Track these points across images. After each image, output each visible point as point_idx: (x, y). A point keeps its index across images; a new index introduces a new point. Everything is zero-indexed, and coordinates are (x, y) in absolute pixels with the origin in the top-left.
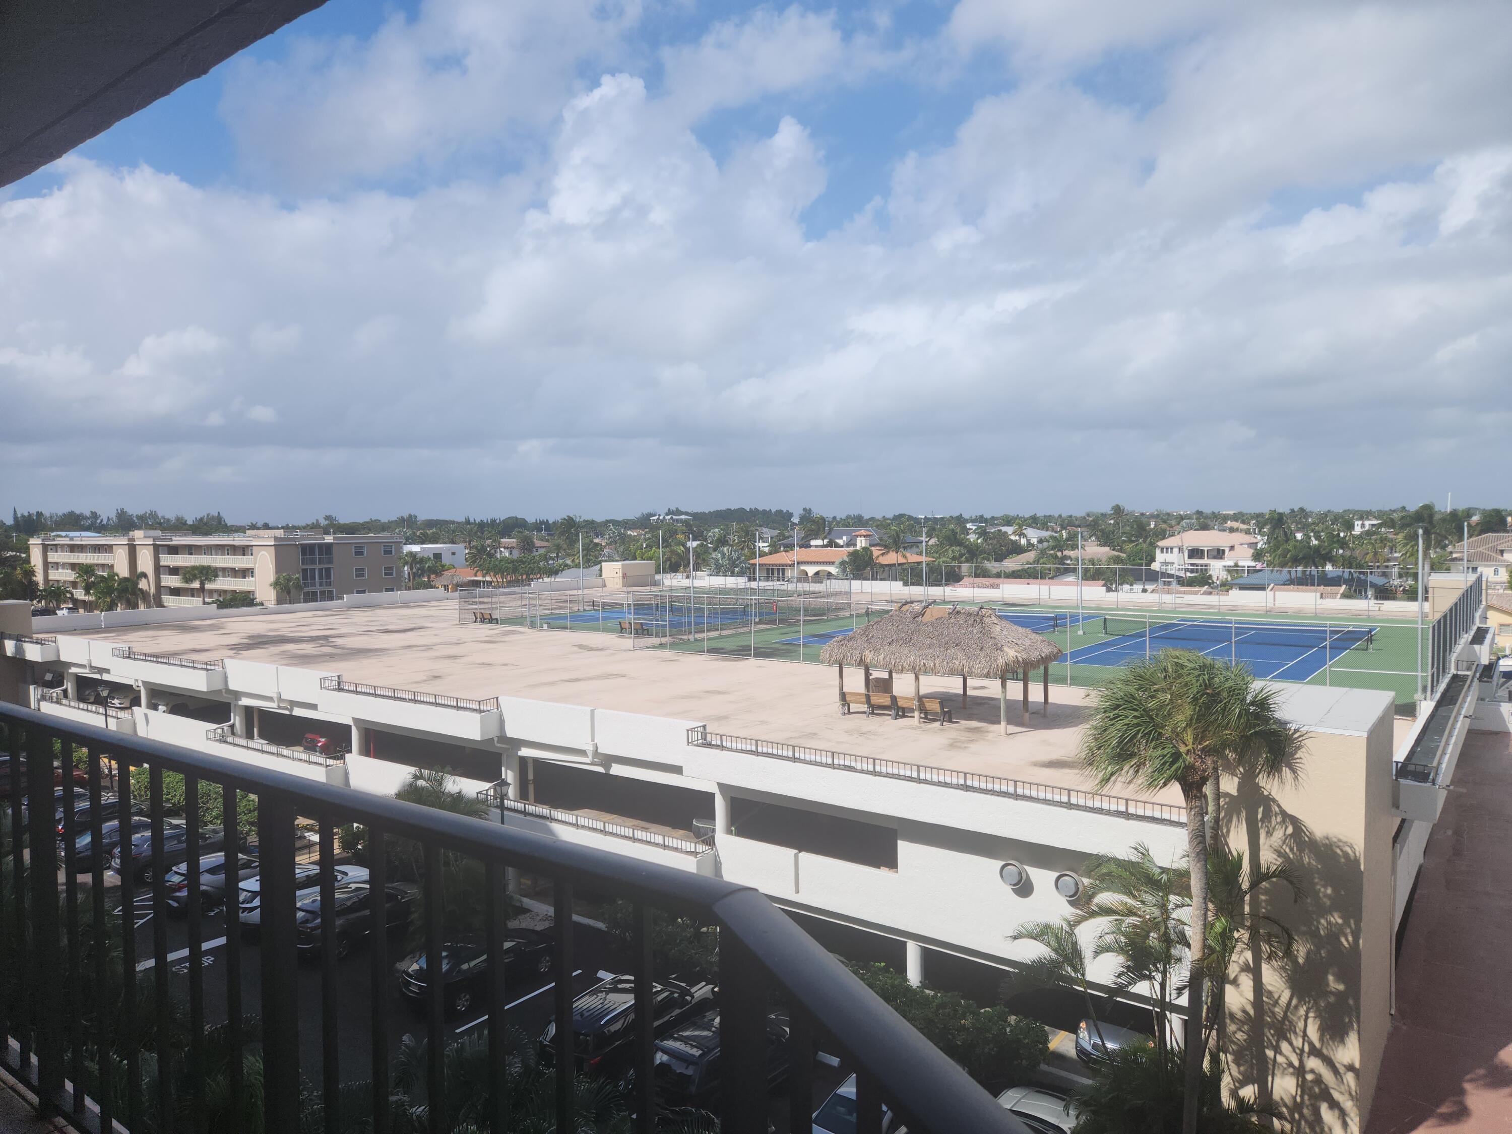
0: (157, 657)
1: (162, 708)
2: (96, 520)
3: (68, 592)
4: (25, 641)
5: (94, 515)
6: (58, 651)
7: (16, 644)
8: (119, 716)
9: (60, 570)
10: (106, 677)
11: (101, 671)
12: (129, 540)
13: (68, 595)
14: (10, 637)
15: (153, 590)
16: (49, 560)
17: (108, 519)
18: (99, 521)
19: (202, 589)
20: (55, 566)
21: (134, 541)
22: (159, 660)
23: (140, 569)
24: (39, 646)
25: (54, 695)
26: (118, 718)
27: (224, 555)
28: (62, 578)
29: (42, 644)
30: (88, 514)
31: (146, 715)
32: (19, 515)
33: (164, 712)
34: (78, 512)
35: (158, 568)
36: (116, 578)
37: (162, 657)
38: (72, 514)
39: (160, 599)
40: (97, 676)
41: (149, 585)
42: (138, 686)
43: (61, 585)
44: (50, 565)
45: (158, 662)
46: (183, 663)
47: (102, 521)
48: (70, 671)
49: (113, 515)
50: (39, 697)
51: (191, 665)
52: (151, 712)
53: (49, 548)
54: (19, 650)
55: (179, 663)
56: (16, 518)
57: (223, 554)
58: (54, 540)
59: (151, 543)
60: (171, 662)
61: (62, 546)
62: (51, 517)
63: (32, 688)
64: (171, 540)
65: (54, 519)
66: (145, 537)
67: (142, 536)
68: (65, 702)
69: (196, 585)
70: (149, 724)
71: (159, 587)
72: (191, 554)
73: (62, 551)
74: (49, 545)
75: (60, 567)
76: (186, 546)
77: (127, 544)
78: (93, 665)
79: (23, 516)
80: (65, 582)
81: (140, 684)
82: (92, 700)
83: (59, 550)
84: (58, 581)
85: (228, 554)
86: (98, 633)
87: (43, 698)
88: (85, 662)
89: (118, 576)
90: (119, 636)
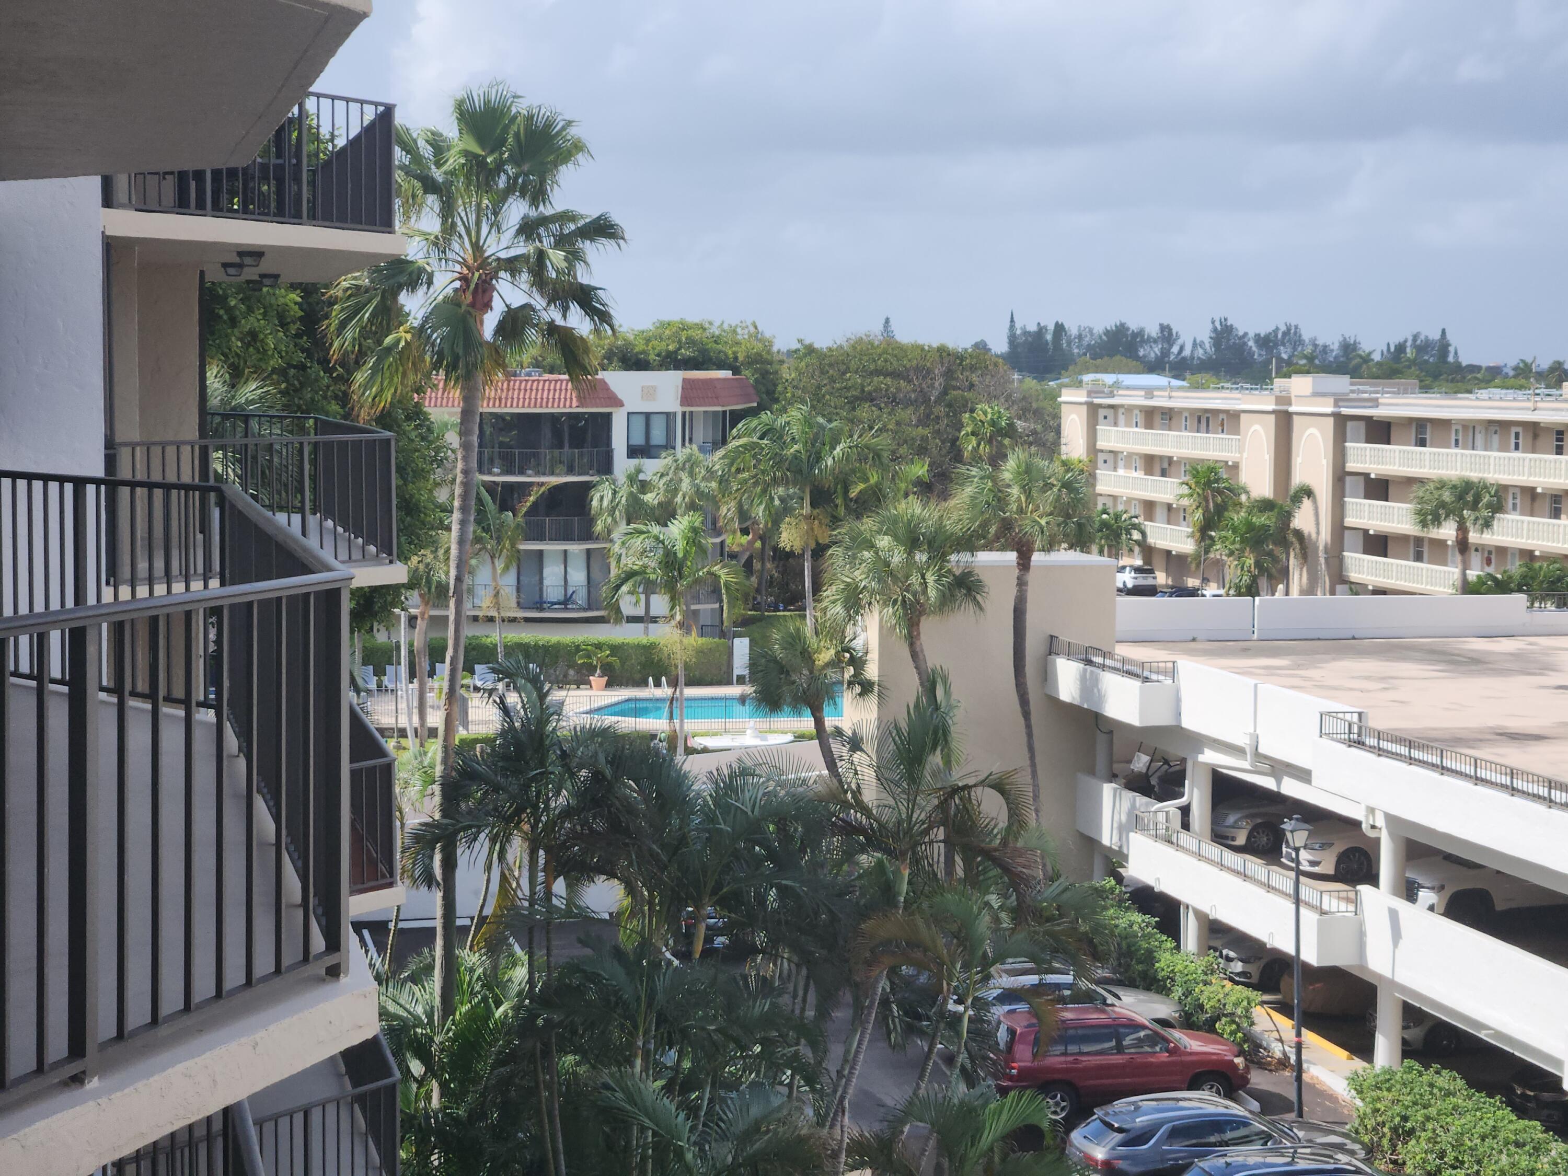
0: (1411, 744)
1: (1426, 896)
2: (1171, 346)
3: (1136, 527)
4: (1103, 667)
5: (1167, 335)
6: (1178, 701)
7: (1085, 671)
8: (1325, 907)
9: (1121, 472)
10: (1291, 788)
11: (1280, 768)
12: (1279, 400)
13: (1136, 535)
14: (1070, 652)
15: (1324, 536)
16: (1101, 444)
17: (1195, 344)
18: (1175, 349)
19: (1463, 545)
20: (1110, 458)
21: (1290, 404)
22: (1416, 754)
23: (1299, 478)
24: (1136, 684)
25: (1161, 817)
26: (1323, 913)
27: (1508, 451)
28: (1124, 492)
29: (1146, 680)
30: (1153, 330)
31: (1394, 915)
32: (1018, 332)
33: (1431, 908)
34: (1133, 326)
35: (1341, 476)
36: (1243, 498)
37: (1421, 747)
38: (1121, 329)
39: (1341, 560)
40: (1267, 783)
41: (1318, 524)
42: (1373, 827)
43: (1120, 508)
44: (1101, 457)
45: (1411, 761)
46: (1482, 773)
47: (1182, 348)
48: (1201, 758)
49: (1205, 335)
50: (1124, 818)
51: (1506, 780)
52: (1402, 905)
53: (1102, 413)
54: (1089, 686)
55: (1469, 770)
56: (1012, 338)
57: (1503, 448)
58: (1111, 395)
59: (1329, 410)
60: (1447, 763)
61: (1129, 409)
62: (1080, 337)
63: (1108, 789)
64: (1375, 403)
65: (1086, 341)
66: (1316, 394)
67: (1309, 391)
68: (1184, 838)
69: (1448, 531)
70: (1402, 943)
71: (1339, 529)
72: (1422, 443)
73: (1128, 425)
74: (1100, 406)
75: (1121, 463)
76: (1411, 420)
77: (1273, 412)
78: (1261, 750)
79: (1025, 333)
80: (1130, 500)
81: (1380, 822)
82: (1241, 840)
83: (1121, 419)
84: (1115, 498)
85: (1517, 447)
86: (1246, 652)
87: (1136, 822)
88: (1242, 740)
89: (1247, 493)
90: (1299, 667)
